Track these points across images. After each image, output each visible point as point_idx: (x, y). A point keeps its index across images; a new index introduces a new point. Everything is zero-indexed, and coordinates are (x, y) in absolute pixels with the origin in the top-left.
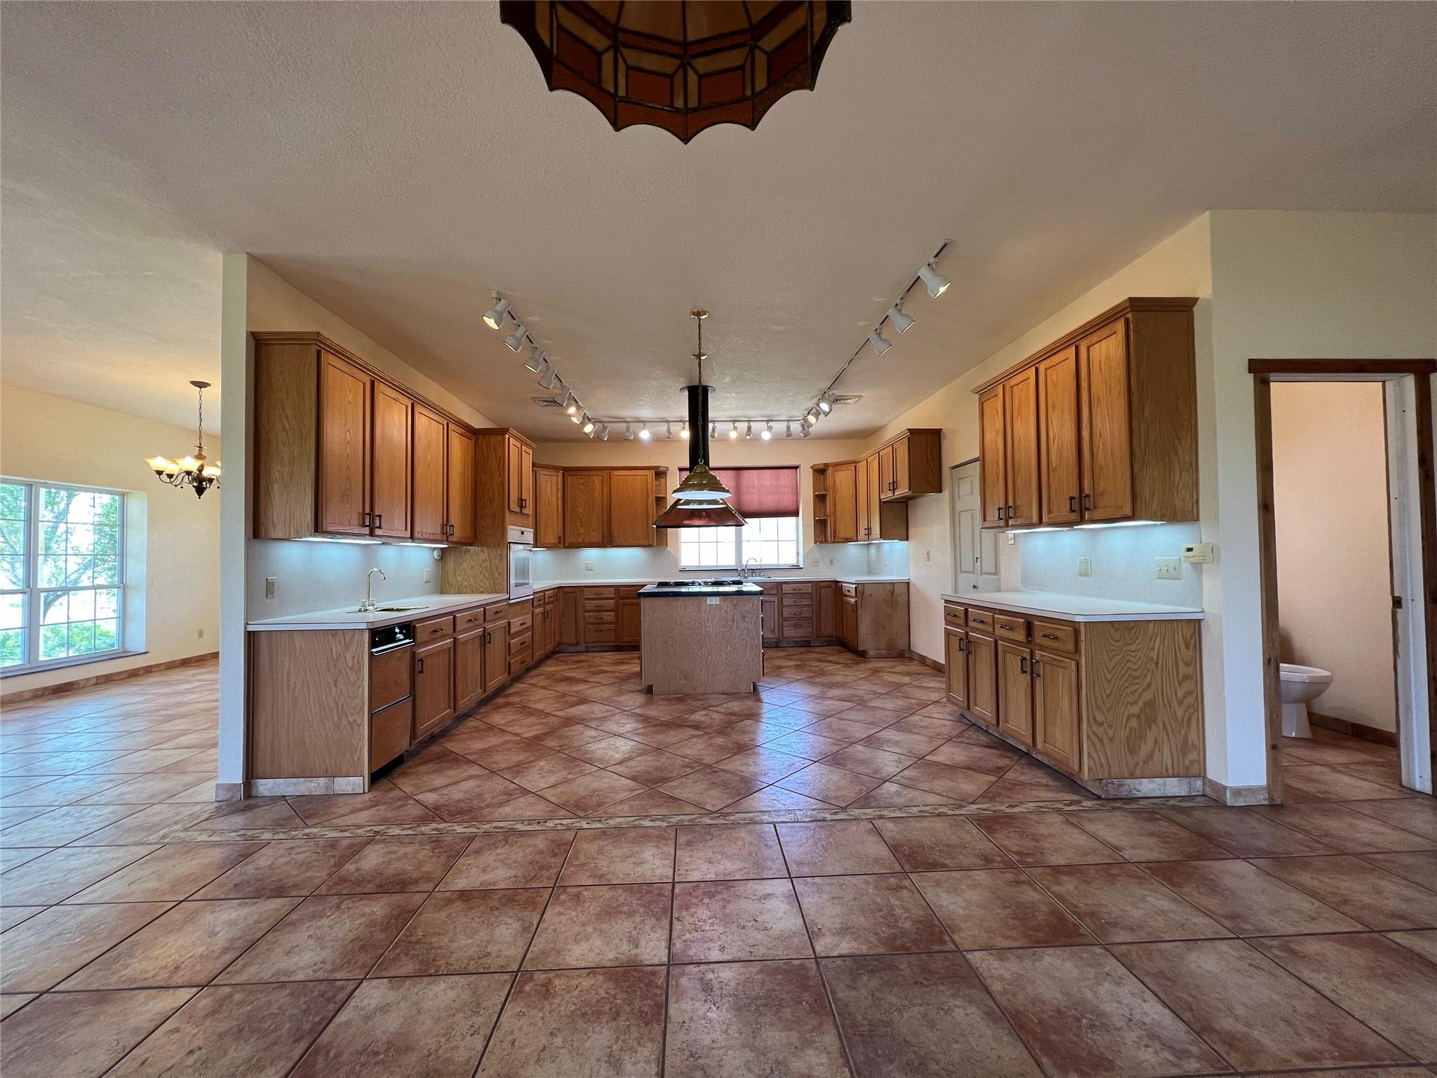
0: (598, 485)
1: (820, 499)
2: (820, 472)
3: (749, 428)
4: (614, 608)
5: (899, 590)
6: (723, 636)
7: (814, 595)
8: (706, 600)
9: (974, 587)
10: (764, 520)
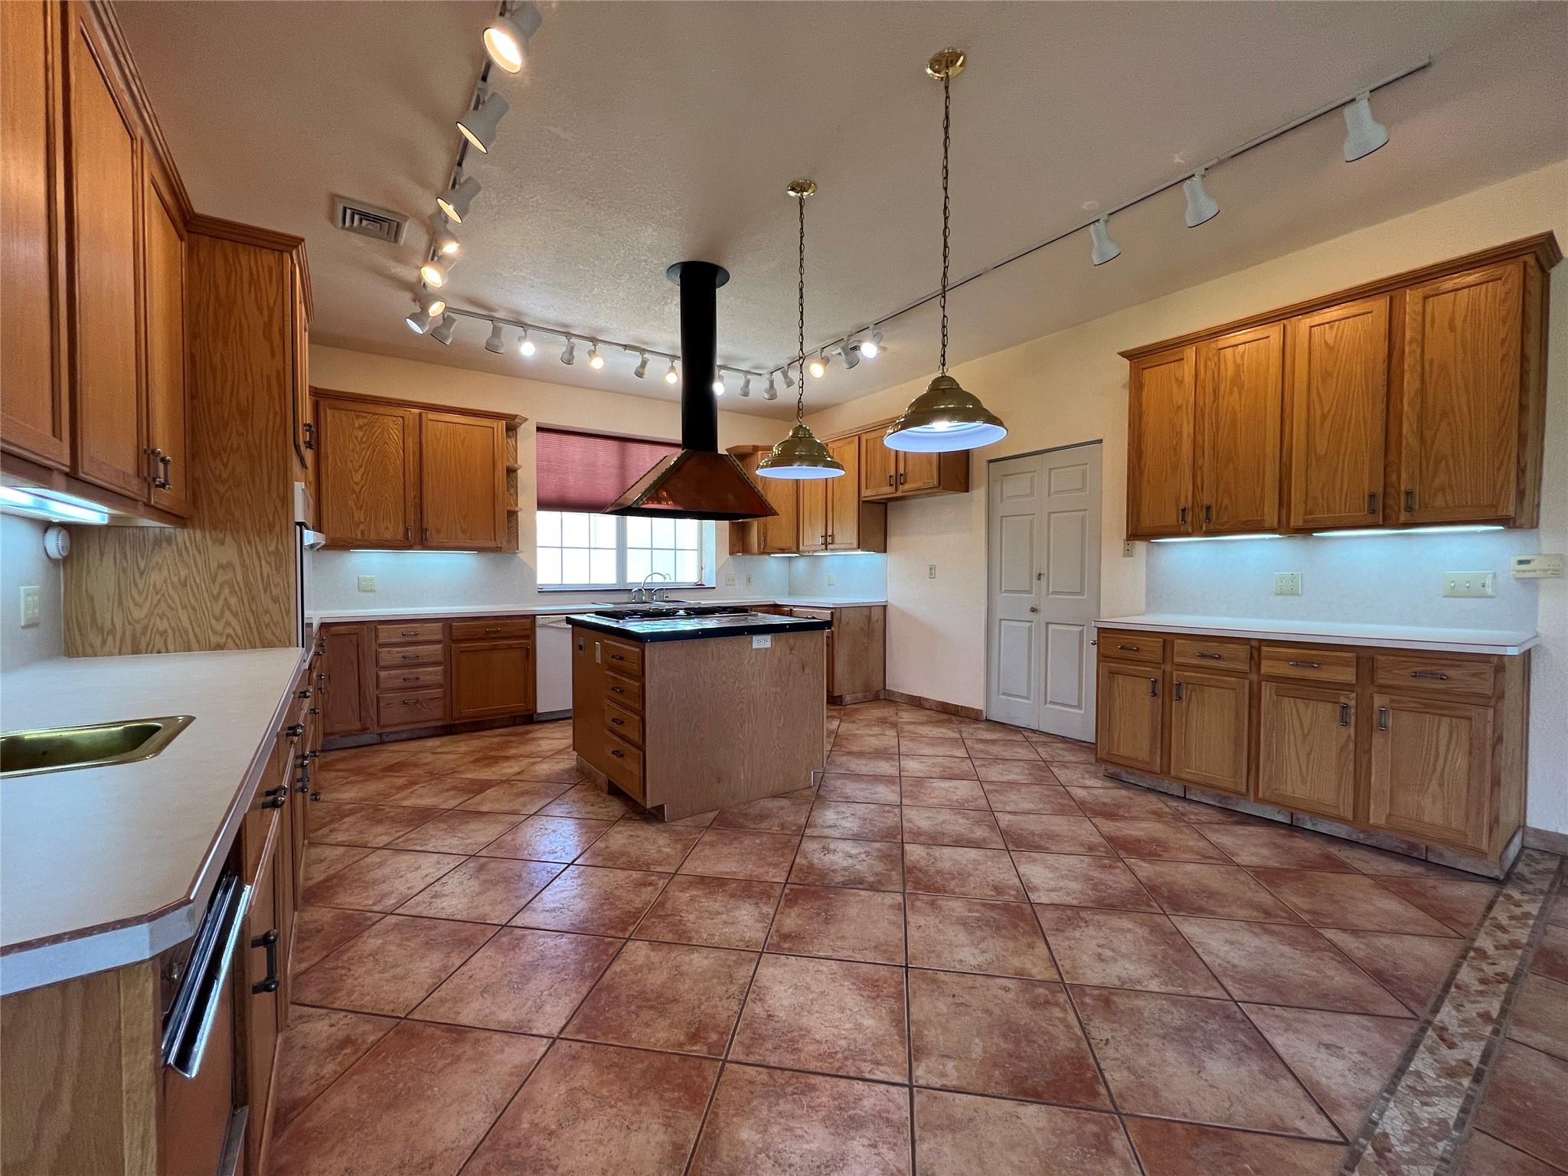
0: (395, 433)
4: (440, 658)
5: (877, 615)
6: (774, 701)
8: (751, 642)
9: (1034, 610)
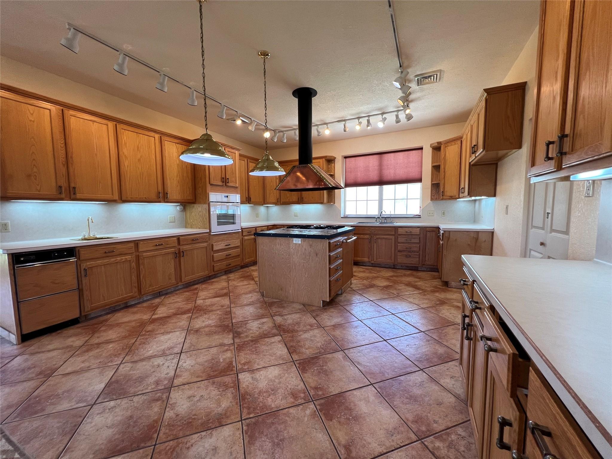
1: (436, 168)
2: (437, 148)
3: (368, 121)
5: (482, 238)
6: (303, 266)
7: (422, 236)
8: (293, 241)
9: (542, 244)
10: (398, 186)
